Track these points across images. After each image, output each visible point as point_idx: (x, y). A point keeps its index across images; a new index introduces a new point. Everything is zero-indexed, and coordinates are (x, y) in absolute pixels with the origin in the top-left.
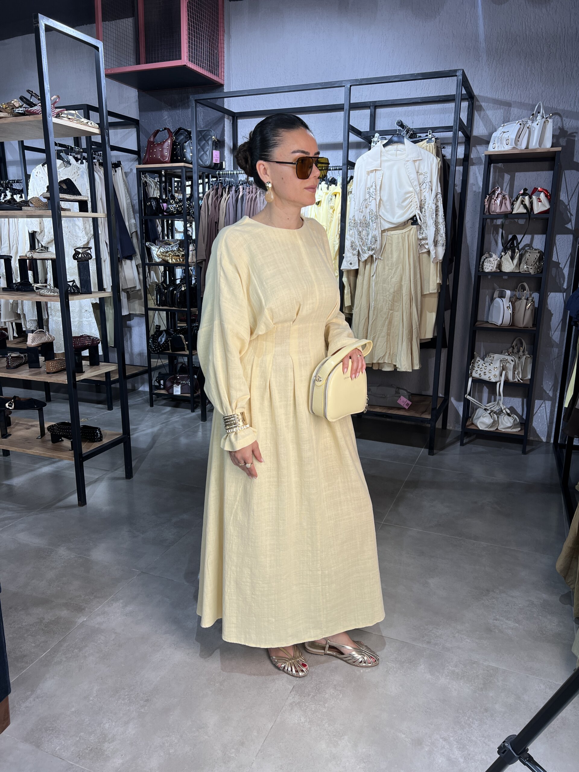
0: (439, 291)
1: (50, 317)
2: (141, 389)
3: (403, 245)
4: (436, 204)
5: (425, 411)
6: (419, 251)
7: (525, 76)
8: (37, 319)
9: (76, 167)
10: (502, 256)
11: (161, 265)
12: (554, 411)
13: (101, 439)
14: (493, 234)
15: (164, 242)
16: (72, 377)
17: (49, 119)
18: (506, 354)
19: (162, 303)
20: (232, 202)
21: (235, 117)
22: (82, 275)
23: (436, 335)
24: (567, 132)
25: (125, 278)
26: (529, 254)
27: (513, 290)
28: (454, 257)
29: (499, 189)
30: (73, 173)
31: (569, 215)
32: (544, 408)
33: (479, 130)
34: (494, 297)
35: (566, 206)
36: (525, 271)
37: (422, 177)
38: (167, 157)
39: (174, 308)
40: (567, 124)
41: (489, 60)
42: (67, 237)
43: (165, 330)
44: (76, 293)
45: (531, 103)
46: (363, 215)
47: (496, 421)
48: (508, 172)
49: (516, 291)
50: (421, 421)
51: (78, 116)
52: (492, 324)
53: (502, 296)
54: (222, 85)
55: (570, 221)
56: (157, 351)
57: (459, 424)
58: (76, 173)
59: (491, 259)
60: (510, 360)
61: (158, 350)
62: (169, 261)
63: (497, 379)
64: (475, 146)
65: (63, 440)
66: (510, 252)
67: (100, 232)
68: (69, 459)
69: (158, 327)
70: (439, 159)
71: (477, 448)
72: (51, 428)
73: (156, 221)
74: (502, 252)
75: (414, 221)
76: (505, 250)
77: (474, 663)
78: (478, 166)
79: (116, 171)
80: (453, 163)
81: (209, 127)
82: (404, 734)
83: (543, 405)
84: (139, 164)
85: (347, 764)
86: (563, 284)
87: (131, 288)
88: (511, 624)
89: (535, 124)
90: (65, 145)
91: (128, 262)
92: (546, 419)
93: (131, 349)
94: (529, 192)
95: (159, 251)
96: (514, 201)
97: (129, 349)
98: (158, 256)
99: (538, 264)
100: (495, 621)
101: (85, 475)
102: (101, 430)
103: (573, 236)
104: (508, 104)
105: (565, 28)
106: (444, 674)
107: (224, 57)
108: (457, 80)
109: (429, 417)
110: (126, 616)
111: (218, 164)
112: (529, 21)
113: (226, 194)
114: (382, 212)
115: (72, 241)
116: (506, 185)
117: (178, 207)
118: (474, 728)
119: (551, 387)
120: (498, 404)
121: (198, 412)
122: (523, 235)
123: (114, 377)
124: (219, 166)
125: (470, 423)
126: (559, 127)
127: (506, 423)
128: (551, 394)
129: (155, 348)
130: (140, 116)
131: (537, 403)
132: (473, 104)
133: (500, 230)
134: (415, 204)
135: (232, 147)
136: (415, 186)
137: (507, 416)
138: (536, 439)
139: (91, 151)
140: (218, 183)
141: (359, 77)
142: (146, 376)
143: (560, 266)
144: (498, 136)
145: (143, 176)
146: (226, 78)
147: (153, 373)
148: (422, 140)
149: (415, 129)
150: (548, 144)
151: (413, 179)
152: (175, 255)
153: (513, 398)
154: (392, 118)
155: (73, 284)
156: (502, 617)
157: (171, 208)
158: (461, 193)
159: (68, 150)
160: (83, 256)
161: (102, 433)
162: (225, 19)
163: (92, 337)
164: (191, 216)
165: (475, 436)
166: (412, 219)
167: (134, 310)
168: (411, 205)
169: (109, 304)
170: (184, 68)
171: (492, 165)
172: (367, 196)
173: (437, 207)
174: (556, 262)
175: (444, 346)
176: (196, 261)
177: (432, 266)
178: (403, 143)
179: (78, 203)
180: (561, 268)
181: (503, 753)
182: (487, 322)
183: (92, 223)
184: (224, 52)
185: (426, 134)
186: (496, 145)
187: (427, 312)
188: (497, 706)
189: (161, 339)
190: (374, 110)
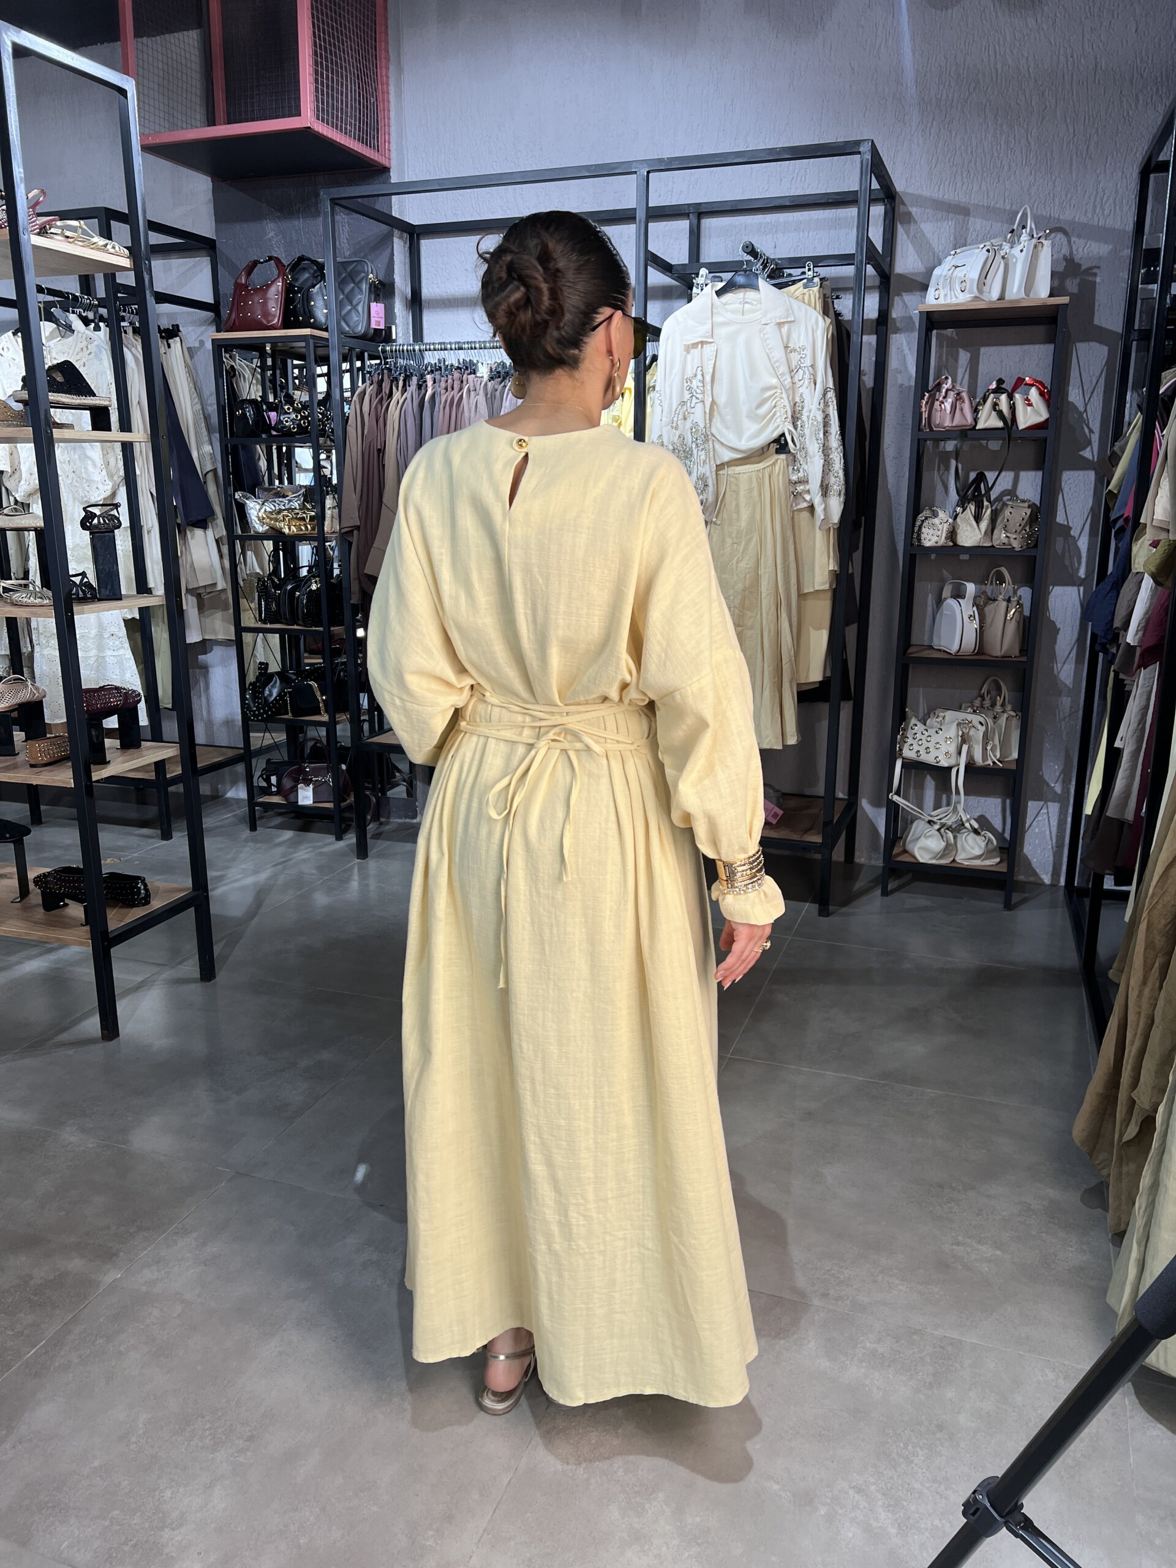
0: (834, 586)
1: (37, 649)
2: (230, 795)
3: (760, 494)
4: (823, 412)
5: (810, 829)
6: (792, 505)
7: (996, 154)
8: (8, 652)
9: (84, 337)
10: (957, 515)
11: (268, 538)
12: (1066, 823)
13: (146, 901)
14: (939, 470)
15: (274, 492)
16: (83, 774)
17: (23, 238)
18: (970, 710)
19: (271, 617)
20: (411, 408)
21: (415, 234)
22: (100, 559)
23: (828, 674)
24: (1079, 265)
25: (192, 565)
26: (1010, 510)
27: (980, 581)
28: (863, 518)
29: (950, 381)
30: (78, 349)
31: (1087, 431)
32: (1045, 816)
33: (906, 262)
34: (944, 596)
35: (1081, 414)
36: (1004, 544)
37: (795, 358)
38: (274, 316)
39: (295, 627)
40: (1080, 250)
41: (925, 122)
42: (69, 482)
43: (277, 673)
44: (89, 598)
45: (1008, 208)
46: (678, 433)
47: (951, 845)
48: (965, 347)
49: (986, 584)
50: (803, 848)
51: (84, 232)
52: (940, 650)
53: (959, 594)
54: (386, 170)
55: (1089, 443)
56: (262, 717)
57: (879, 853)
58: (85, 349)
59: (936, 521)
60: (976, 723)
61: (263, 714)
62: (284, 530)
63: (952, 762)
64: (899, 295)
65: (68, 905)
66: (972, 507)
67: (138, 472)
68: (81, 944)
69: (264, 666)
70: (828, 321)
71: (916, 899)
72: (41, 880)
73: (255, 449)
74: (957, 506)
75: (781, 444)
76: (963, 502)
77: (915, 1333)
78: (907, 334)
79: (169, 346)
80: (856, 329)
81: (362, 254)
82: (777, 1483)
83: (1044, 811)
84: (218, 330)
85: (664, 1549)
86: (1078, 569)
87: (205, 587)
88: (987, 1250)
89: (1016, 251)
90: (61, 292)
91: (199, 532)
92: (1048, 837)
93: (209, 712)
94: (1008, 386)
95: (263, 510)
96: (979, 404)
97: (205, 713)
98: (261, 520)
99: (1028, 529)
100: (954, 1247)
101: (115, 975)
102: (147, 881)
103: (1096, 474)
104: (962, 211)
105: (1072, 57)
106: (856, 1359)
107: (389, 111)
108: (862, 162)
109: (818, 839)
110: (206, 1265)
111: (382, 330)
112: (1002, 44)
113: (399, 393)
114: (718, 427)
115: (80, 490)
116: (962, 371)
117: (300, 420)
118: (916, 1465)
119: (1057, 774)
120: (955, 810)
121: (351, 839)
122: (997, 473)
123: (173, 772)
124: (384, 336)
125: (901, 849)
126: (1064, 256)
127: (972, 848)
128: (1058, 789)
129: (258, 709)
130: (217, 230)
131: (1032, 806)
132: (893, 209)
133: (953, 463)
134: (783, 411)
135: (409, 296)
136: (783, 374)
137: (972, 834)
138: (1032, 879)
139: (116, 303)
140: (383, 370)
141: (666, 154)
142: (240, 768)
143: (1072, 533)
144: (944, 273)
145: (228, 356)
146: (393, 155)
147: (254, 761)
148: (794, 282)
149: (779, 259)
150: (1042, 291)
151: (777, 361)
152: (296, 518)
153: (984, 799)
154: (733, 237)
155: (82, 580)
156: (969, 1238)
157: (287, 421)
158: (873, 389)
159: (68, 302)
160: (102, 521)
161: (149, 887)
162: (389, 33)
163: (124, 689)
164: (328, 437)
165: (910, 876)
166: (777, 441)
167: (214, 632)
168: (774, 414)
169: (160, 620)
170: (307, 133)
171: (934, 332)
172: (687, 396)
173: (826, 417)
174: (1064, 525)
175: (845, 696)
176: (340, 530)
177: (819, 535)
178: (756, 288)
179: (88, 412)
180: (1074, 537)
181: (974, 1514)
182: (931, 647)
183: (121, 454)
184: (388, 102)
185: (802, 270)
186: (942, 293)
187: (812, 631)
188: (962, 1419)
189: (270, 691)
190: (695, 222)
